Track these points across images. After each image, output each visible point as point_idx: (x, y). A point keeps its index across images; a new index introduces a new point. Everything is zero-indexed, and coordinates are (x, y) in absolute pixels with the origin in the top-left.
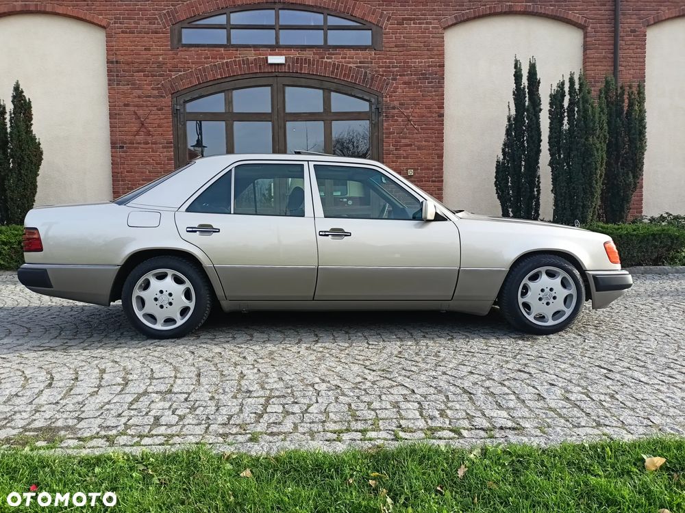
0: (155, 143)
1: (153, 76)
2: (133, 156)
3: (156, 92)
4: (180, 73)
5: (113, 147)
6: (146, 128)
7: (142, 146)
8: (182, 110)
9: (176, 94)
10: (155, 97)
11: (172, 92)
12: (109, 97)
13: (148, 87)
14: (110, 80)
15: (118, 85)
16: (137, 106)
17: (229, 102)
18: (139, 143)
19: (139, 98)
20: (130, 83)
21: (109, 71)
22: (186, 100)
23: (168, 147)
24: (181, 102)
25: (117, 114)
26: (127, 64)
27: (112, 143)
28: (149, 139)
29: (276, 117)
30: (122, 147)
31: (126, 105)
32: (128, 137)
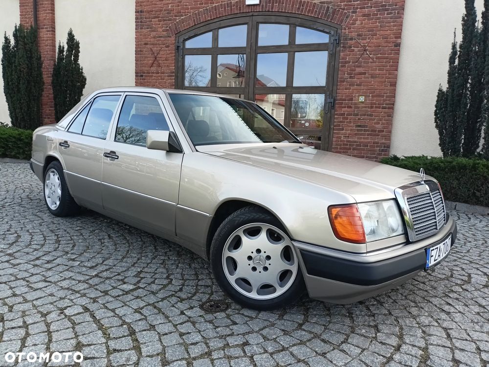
0: (163, 73)
1: (164, 20)
2: (148, 82)
3: (165, 33)
4: (182, 17)
5: (136, 76)
6: (157, 61)
7: (154, 75)
8: (182, 47)
9: (178, 34)
10: (165, 37)
11: (176, 32)
12: (136, 38)
13: (160, 30)
14: (136, 26)
15: (141, 28)
16: (153, 44)
17: (215, 39)
18: (153, 73)
19: (154, 38)
20: (149, 27)
21: (136, 18)
22: (185, 38)
23: (171, 76)
24: (182, 40)
25: (141, 51)
26: (148, 12)
27: (136, 73)
28: (159, 70)
29: (249, 51)
30: (142, 76)
31: (146, 44)
32: (146, 68)
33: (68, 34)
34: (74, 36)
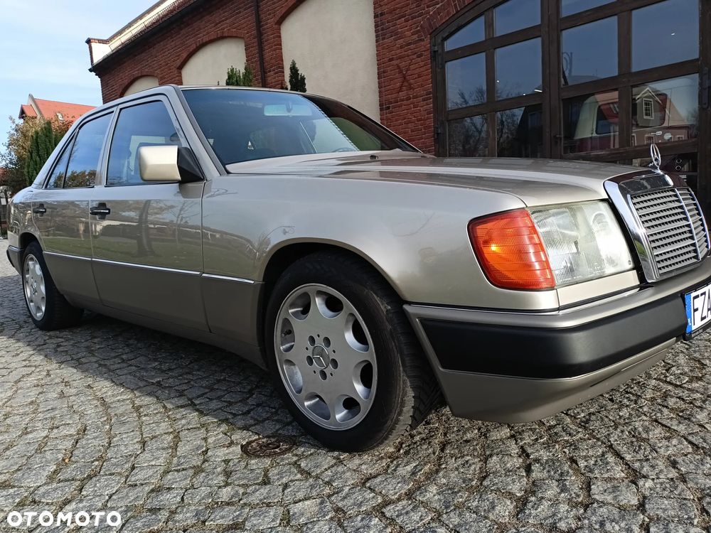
0: (415, 97)
1: (413, 18)
2: (397, 115)
3: (415, 37)
4: (438, 6)
5: (381, 110)
6: (407, 81)
7: (405, 102)
8: (440, 51)
9: (434, 33)
10: (416, 42)
11: (431, 31)
12: (378, 55)
13: (408, 33)
14: (377, 36)
15: (383, 39)
16: (400, 58)
17: (489, 26)
18: (403, 100)
19: (401, 47)
20: (395, 33)
21: (376, 26)
22: (444, 36)
23: (427, 99)
24: (440, 41)
25: (384, 72)
26: (391, 13)
27: (381, 105)
28: (410, 92)
29: (547, 29)
30: (388, 108)
31: (391, 60)
32: (394, 96)
33: (291, 68)
34: (298, 71)
